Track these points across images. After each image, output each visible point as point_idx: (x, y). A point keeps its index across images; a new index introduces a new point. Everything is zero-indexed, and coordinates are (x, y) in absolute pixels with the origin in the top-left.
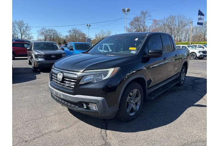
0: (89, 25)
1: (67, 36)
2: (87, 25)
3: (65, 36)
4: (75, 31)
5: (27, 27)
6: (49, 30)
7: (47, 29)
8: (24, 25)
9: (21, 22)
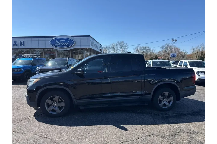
0: (174, 40)
1: (159, 52)
2: (173, 40)
3: (158, 52)
4: (168, 46)
5: (125, 46)
6: (143, 47)
7: (142, 46)
8: (124, 44)
9: (122, 42)
